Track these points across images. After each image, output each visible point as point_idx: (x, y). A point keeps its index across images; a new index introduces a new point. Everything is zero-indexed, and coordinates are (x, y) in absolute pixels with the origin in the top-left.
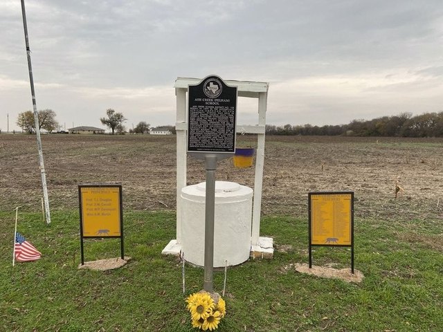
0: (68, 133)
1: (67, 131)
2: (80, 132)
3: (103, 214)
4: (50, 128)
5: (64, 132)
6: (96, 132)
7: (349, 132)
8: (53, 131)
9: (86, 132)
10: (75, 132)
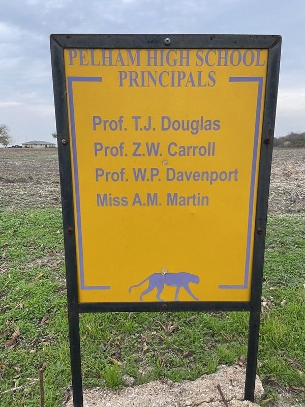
0: (21, 147)
1: (21, 145)
2: (34, 146)
3: (172, 199)
4: (5, 143)
5: (18, 147)
6: (48, 146)
7: (287, 143)
8: (8, 146)
9: (39, 146)
10: (28, 146)
